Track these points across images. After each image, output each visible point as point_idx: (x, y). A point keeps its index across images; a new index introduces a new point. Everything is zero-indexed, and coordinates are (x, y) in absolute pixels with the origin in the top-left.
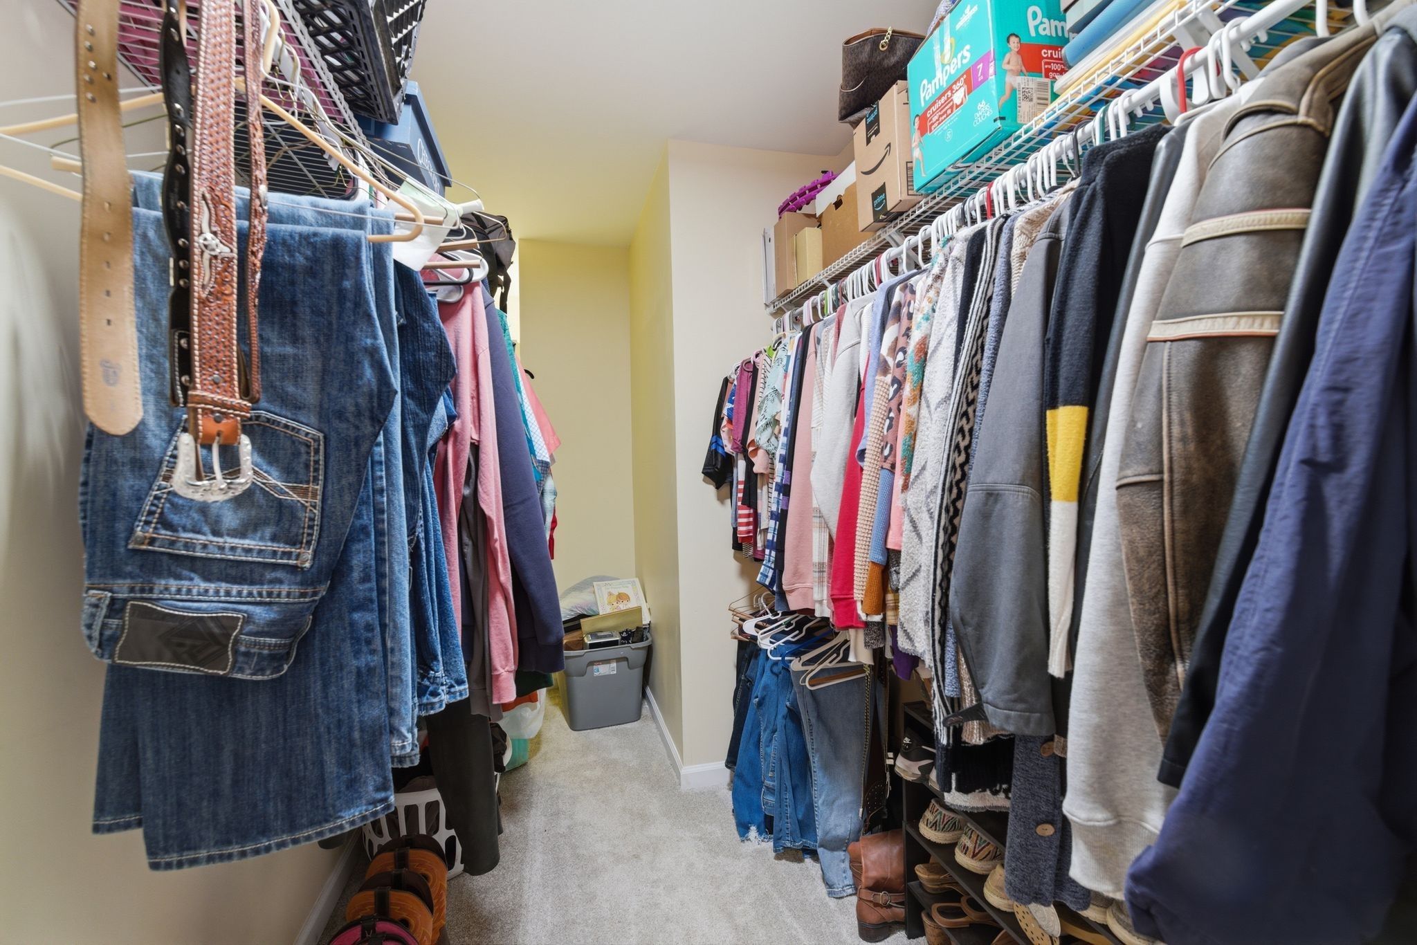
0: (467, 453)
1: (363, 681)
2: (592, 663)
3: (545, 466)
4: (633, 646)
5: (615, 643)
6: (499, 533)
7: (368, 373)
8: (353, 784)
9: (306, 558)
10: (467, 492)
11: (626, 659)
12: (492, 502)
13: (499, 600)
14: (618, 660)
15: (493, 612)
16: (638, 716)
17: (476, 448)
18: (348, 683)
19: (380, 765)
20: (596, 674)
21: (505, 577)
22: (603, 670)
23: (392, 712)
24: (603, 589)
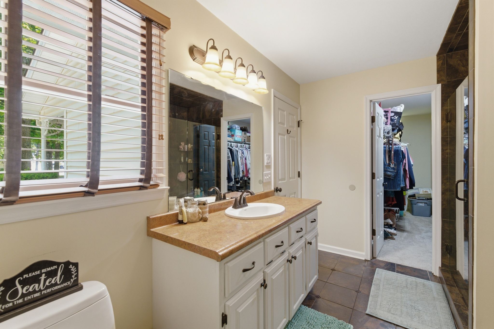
0: (404, 164)
1: (399, 180)
2: (418, 203)
3: (413, 165)
4: (428, 201)
5: (424, 199)
6: (408, 172)
7: (400, 159)
8: (398, 187)
9: (396, 171)
10: (404, 167)
11: (426, 203)
12: (407, 168)
13: (407, 178)
14: (425, 203)
15: (407, 179)
16: (430, 217)
17: (405, 163)
18: (398, 180)
19: (400, 187)
20: (419, 205)
21: (408, 176)
22: (421, 204)
23: (401, 183)
24: (421, 190)
